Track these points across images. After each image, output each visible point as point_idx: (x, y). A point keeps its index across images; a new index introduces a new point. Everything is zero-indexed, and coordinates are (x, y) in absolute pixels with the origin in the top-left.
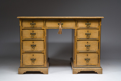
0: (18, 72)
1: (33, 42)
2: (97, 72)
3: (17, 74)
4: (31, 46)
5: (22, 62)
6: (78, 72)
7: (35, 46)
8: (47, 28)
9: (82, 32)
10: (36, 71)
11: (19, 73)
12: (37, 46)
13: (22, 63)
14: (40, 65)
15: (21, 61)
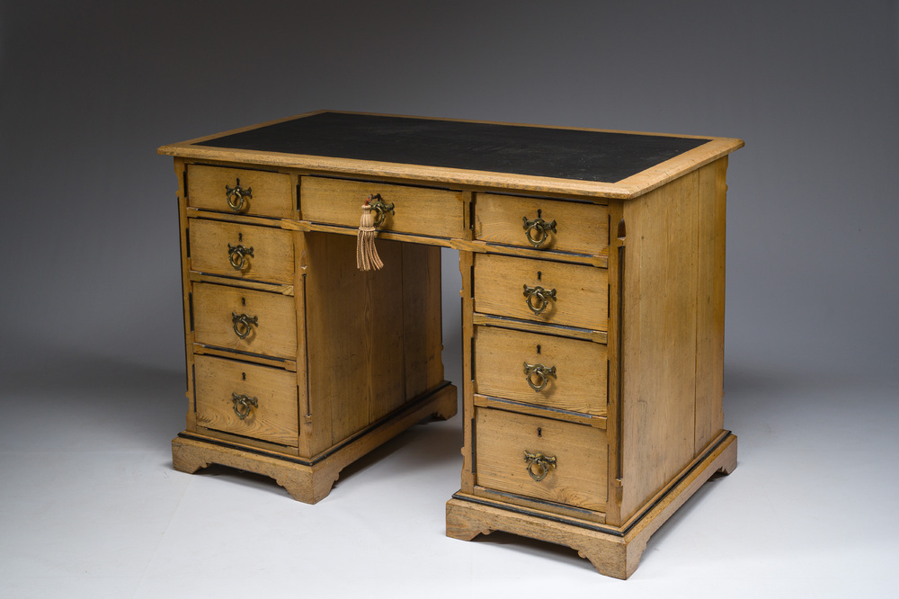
0: (170, 459)
1: (244, 301)
2: (592, 560)
3: (168, 465)
4: (236, 319)
5: (192, 401)
6: (474, 527)
7: (254, 321)
8: (310, 228)
9: (504, 277)
10: (253, 468)
11: (177, 466)
12: (260, 321)
13: (192, 408)
14: (276, 437)
15: (190, 395)
